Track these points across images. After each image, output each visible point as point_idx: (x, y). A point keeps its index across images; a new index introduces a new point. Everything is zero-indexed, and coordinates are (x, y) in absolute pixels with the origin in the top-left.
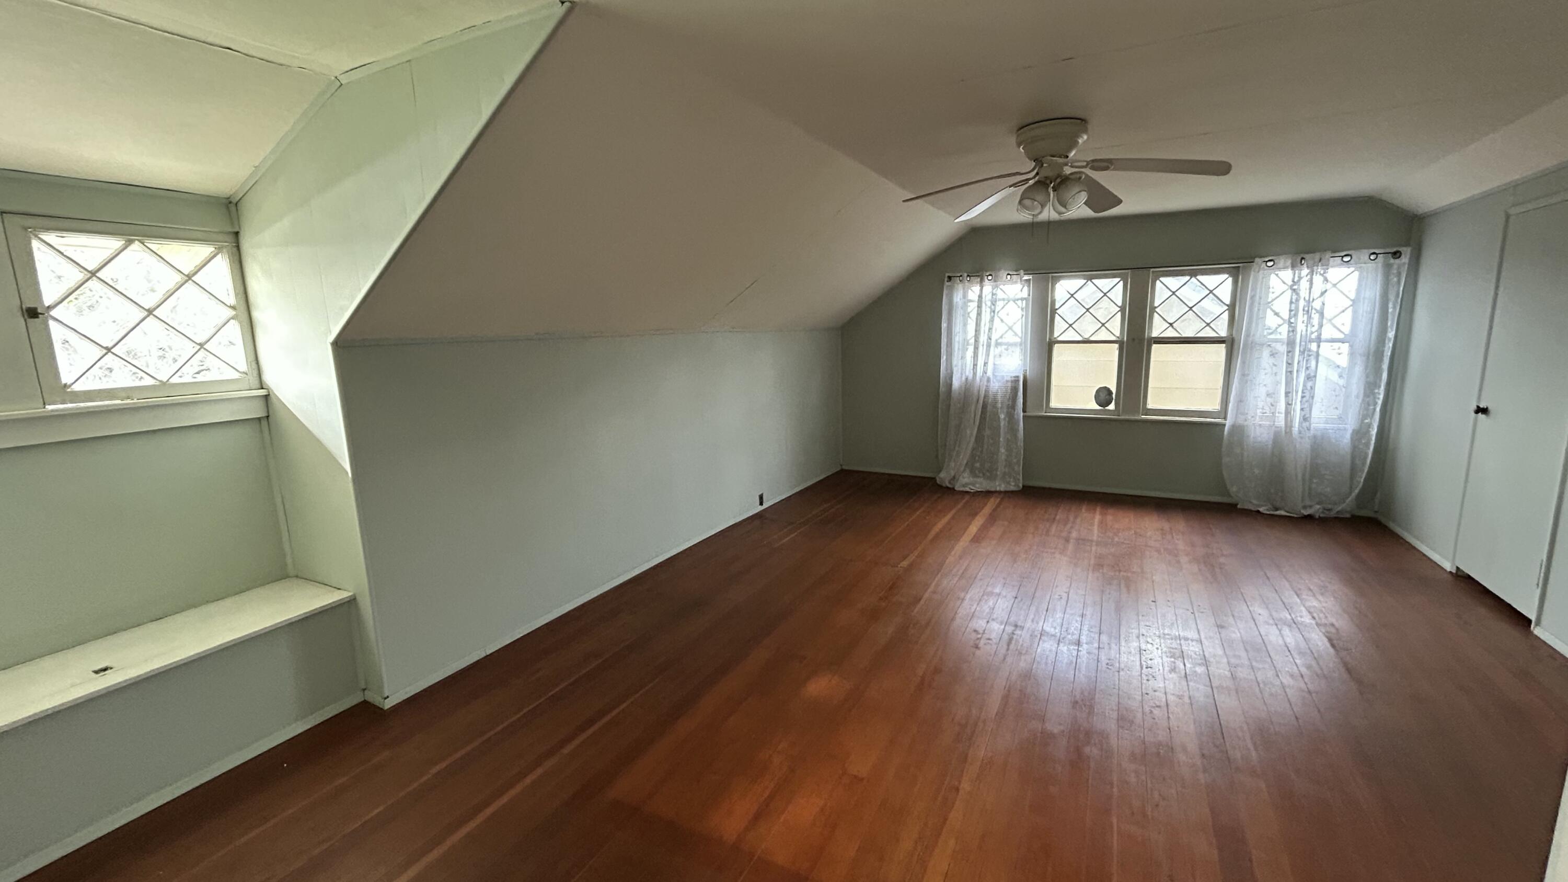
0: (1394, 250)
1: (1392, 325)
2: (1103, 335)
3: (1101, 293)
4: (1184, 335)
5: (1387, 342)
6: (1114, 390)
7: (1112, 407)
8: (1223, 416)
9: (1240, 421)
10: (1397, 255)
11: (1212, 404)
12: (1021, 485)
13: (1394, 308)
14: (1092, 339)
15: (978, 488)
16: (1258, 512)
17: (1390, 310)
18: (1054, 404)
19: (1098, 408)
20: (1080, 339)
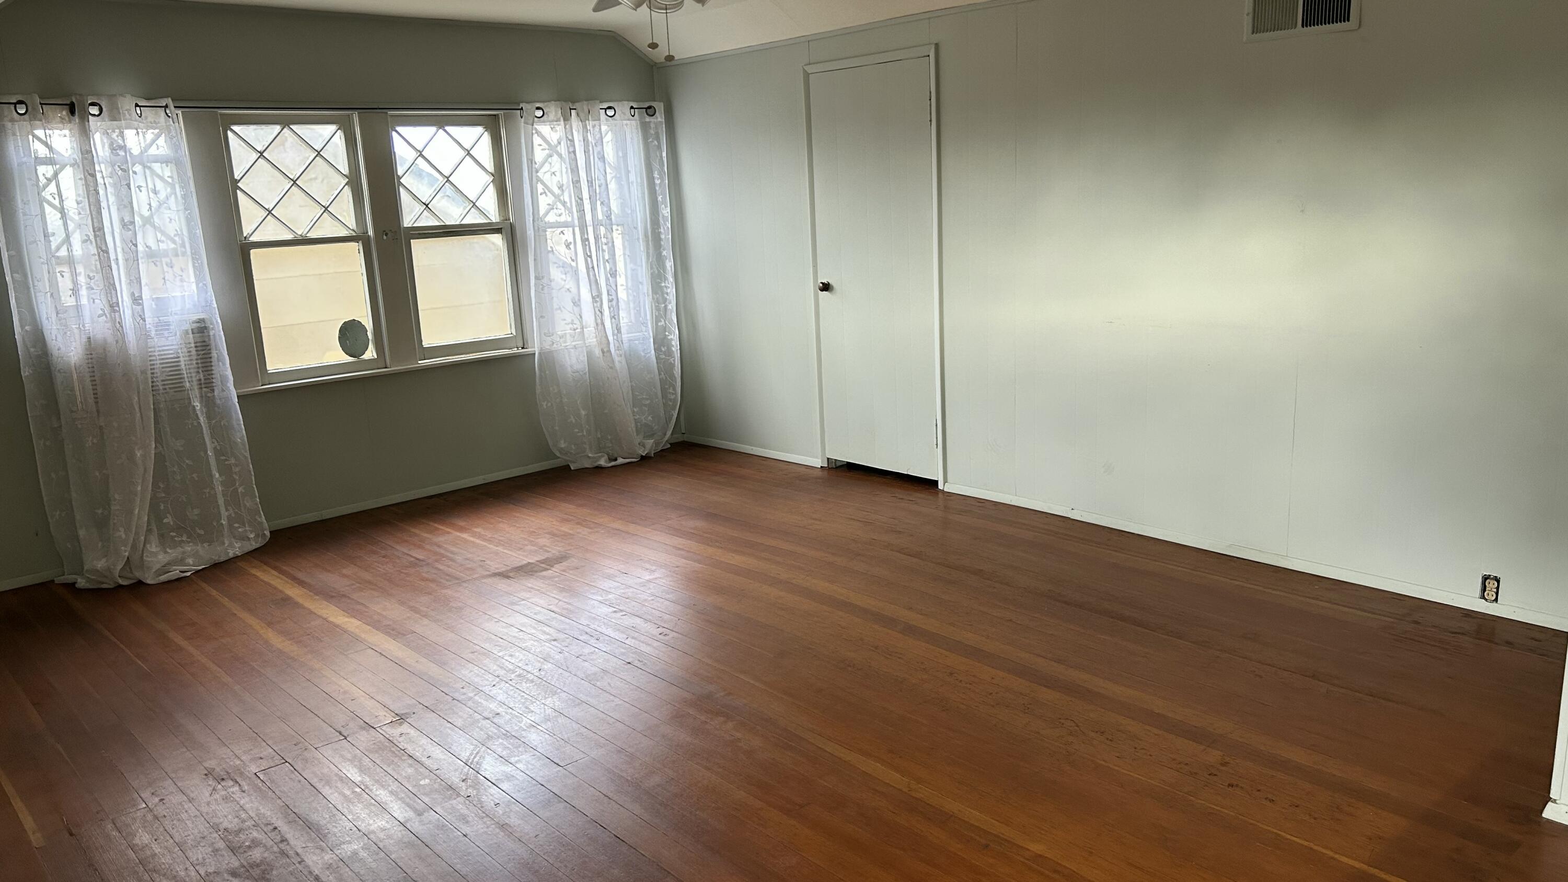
0: (646, 105)
1: (664, 198)
2: (328, 229)
3: (309, 150)
4: (448, 223)
5: (661, 221)
6: (368, 324)
7: (370, 353)
8: (521, 344)
9: (547, 346)
10: (650, 111)
11: (503, 329)
12: (267, 533)
13: (662, 179)
14: (313, 235)
15: (191, 566)
16: (599, 468)
17: (658, 182)
18: (273, 365)
19: (351, 359)
20: (289, 236)
